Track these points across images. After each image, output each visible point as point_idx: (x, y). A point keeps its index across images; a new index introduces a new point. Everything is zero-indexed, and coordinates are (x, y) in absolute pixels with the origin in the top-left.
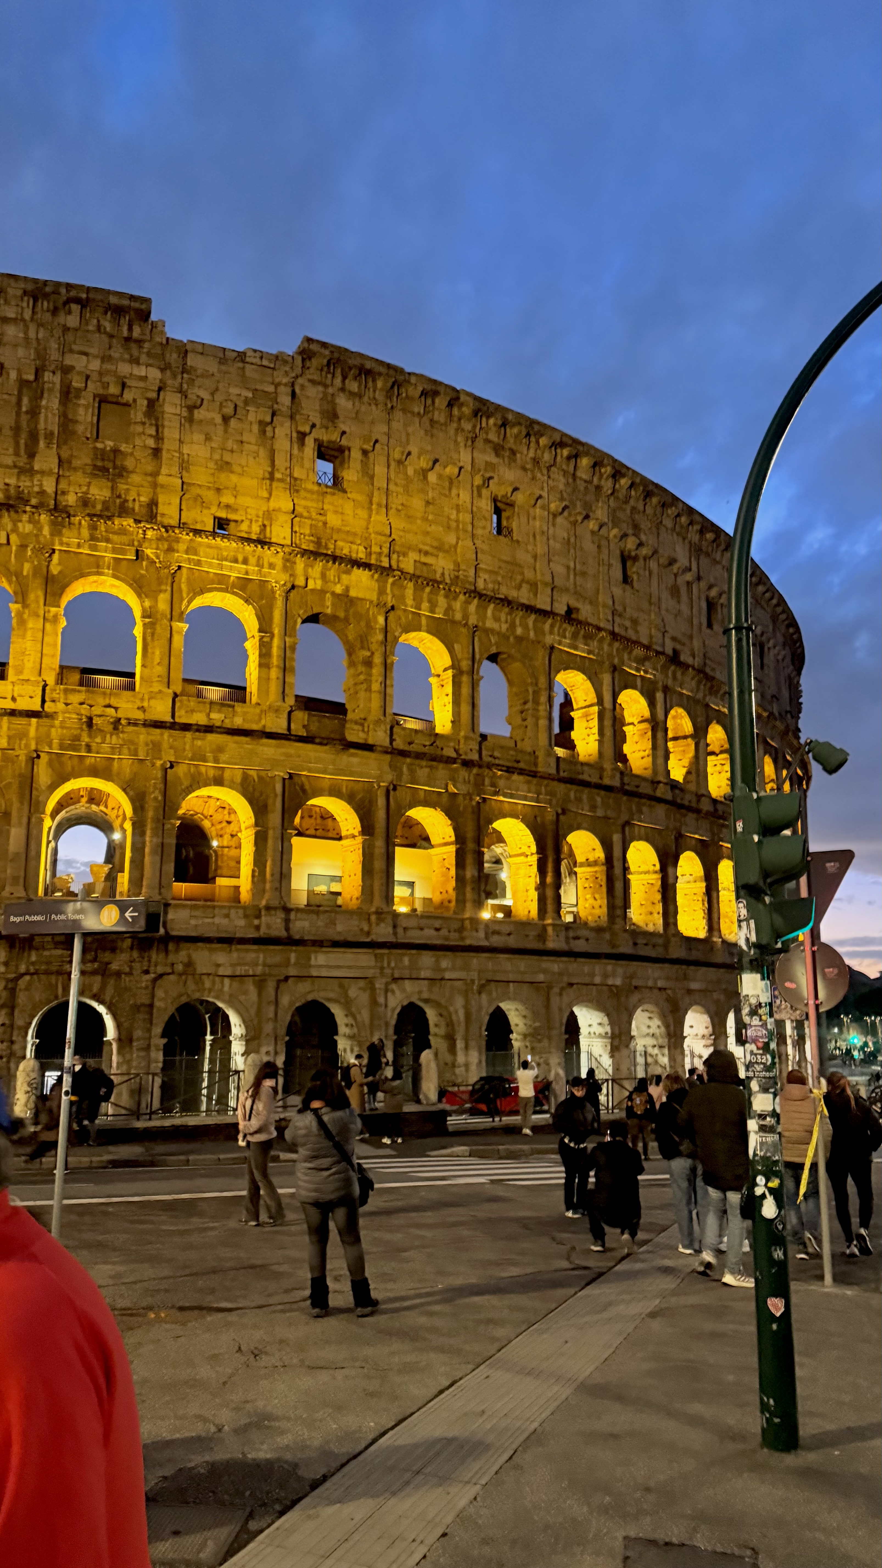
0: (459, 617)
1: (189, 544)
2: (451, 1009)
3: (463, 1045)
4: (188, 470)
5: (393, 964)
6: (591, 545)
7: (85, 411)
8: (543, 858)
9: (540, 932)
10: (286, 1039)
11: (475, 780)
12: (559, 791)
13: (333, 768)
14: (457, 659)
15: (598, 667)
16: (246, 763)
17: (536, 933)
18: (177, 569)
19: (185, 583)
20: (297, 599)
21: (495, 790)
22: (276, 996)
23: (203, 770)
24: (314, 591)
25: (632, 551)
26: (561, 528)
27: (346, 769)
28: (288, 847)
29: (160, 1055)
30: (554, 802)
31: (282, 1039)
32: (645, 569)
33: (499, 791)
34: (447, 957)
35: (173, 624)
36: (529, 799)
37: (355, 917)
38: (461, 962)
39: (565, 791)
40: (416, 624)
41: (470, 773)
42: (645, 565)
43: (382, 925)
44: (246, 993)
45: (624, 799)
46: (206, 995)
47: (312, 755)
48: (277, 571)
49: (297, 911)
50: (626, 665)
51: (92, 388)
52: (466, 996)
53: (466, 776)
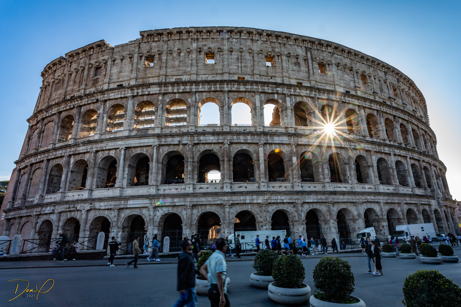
0: (188, 90)
1: (108, 94)
4: (112, 76)
5: (156, 202)
6: (249, 57)
7: (92, 72)
8: (223, 161)
9: (222, 186)
10: (122, 227)
11: (191, 138)
12: (228, 137)
13: (138, 143)
14: (189, 103)
15: (253, 94)
16: (113, 147)
17: (220, 187)
18: (105, 101)
19: (108, 104)
20: (136, 99)
21: (199, 140)
22: (118, 214)
23: (105, 152)
24: (140, 95)
25: (271, 55)
26: (235, 55)
27: (142, 143)
28: (126, 169)
29: (88, 233)
30: (226, 141)
31: (120, 228)
32: (279, 60)
33: (201, 140)
34: (176, 198)
35: (104, 115)
36: (214, 141)
37: (146, 188)
38: (183, 199)
39: (232, 136)
40: (174, 96)
41: (188, 137)
42: (278, 58)
43: (152, 189)
44: (111, 214)
45: (262, 135)
46: (101, 215)
47: (132, 141)
48: (129, 93)
49: (128, 188)
50: (266, 91)
51: (94, 66)
52: (187, 211)
53: (187, 138)
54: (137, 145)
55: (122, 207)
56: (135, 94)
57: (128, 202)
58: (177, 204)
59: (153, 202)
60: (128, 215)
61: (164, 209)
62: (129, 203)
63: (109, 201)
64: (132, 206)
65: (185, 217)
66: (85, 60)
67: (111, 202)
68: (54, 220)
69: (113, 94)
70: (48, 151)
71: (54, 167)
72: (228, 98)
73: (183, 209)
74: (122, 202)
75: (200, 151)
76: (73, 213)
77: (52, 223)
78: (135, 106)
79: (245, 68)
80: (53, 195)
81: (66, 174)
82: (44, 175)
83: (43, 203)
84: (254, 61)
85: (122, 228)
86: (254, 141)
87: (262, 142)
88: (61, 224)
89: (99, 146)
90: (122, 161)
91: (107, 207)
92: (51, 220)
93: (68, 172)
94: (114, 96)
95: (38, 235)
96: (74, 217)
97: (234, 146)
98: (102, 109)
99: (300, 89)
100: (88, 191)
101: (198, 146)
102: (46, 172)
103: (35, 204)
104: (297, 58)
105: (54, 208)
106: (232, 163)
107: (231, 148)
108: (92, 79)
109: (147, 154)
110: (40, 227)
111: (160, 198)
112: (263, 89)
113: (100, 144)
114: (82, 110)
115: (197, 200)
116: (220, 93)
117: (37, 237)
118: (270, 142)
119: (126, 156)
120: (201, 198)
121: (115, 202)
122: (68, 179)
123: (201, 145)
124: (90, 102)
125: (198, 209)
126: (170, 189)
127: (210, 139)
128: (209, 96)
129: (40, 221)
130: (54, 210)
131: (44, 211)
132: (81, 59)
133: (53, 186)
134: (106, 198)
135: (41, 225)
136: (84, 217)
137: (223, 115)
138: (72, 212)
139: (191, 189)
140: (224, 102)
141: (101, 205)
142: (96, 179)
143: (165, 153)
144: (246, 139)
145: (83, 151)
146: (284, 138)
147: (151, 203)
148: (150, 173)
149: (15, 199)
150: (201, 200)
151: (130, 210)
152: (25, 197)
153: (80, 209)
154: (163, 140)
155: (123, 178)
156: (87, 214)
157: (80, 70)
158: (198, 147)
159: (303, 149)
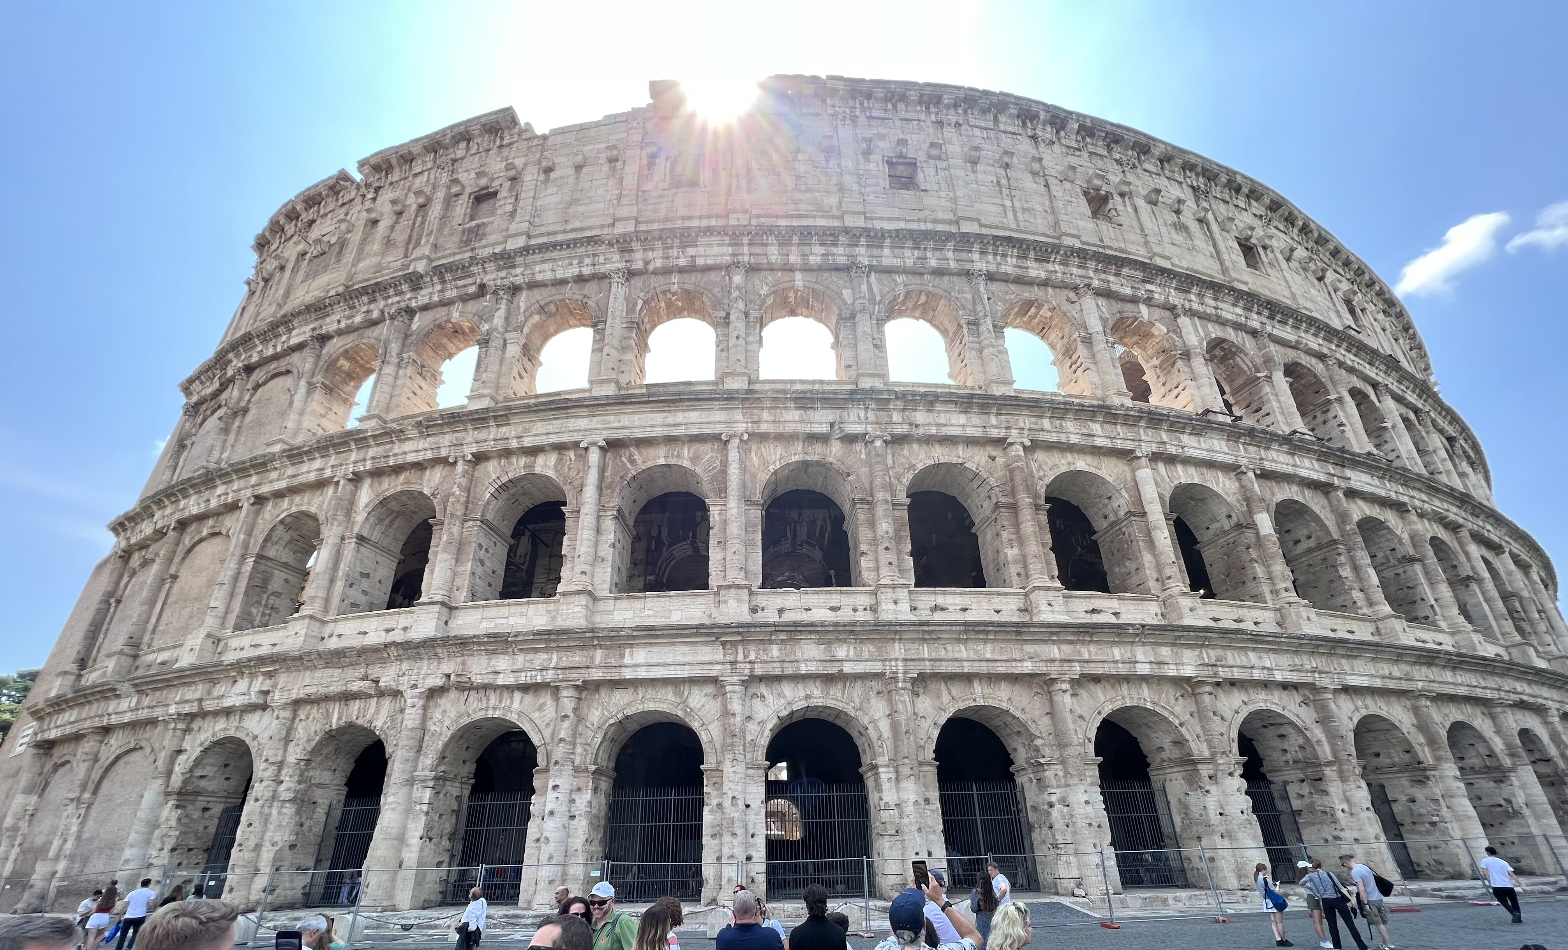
0: (842, 260)
1: (526, 265)
2: (866, 721)
3: (893, 776)
4: (539, 215)
5: (752, 657)
6: (1035, 186)
7: (461, 208)
8: (1013, 508)
9: (1021, 605)
10: (593, 768)
11: (876, 416)
12: (1021, 420)
13: (664, 425)
14: (846, 304)
15: (1072, 296)
16: (554, 439)
17: (1015, 608)
18: (515, 290)
19: (523, 300)
20: (640, 285)
21: (911, 424)
22: (575, 710)
23: (514, 459)
24: (655, 273)
25: (1097, 189)
26: (987, 174)
27: (680, 424)
28: (610, 525)
29: (427, 794)
30: (1014, 432)
31: (586, 770)
32: (1125, 206)
33: (917, 426)
34: (845, 641)
35: (507, 336)
36: (970, 432)
37: (700, 599)
38: (871, 648)
39: (1033, 420)
40: (786, 278)
41: (866, 409)
42: (1124, 202)
43: (732, 603)
44: (541, 708)
45: (1142, 424)
46: (490, 714)
47: (636, 417)
48: (613, 262)
49: (616, 598)
50: (1115, 287)
51: (468, 190)
52: (890, 701)
53: (862, 414)
54: (659, 432)
55: (597, 675)
56: (638, 265)
57: (622, 656)
58: (848, 668)
59: (740, 657)
60: (620, 716)
61: (787, 689)
62: (627, 660)
63: (536, 650)
64: (643, 673)
65: (884, 726)
66: (432, 176)
67: (545, 656)
68: (264, 738)
69: (547, 266)
70: (264, 464)
71: (281, 527)
72: (989, 299)
73: (872, 694)
74: (599, 656)
75: (912, 467)
76: (355, 706)
77: (253, 752)
78: (635, 304)
79: (1027, 215)
80: (269, 634)
81: (335, 545)
82: (233, 555)
83: (219, 664)
84: (1052, 198)
85: (594, 773)
86: (1119, 444)
87: (1146, 448)
88: (295, 753)
89: (492, 437)
90: (590, 493)
91: (523, 679)
92: (248, 741)
93: (343, 539)
94: (553, 270)
95: (178, 807)
96: (360, 722)
97: (1040, 455)
98: (501, 313)
99: (1216, 299)
100: (437, 608)
101: (902, 450)
102: (246, 546)
103: (182, 670)
104: (1178, 212)
105: (268, 682)
106: (1044, 518)
107: (1034, 466)
108: (460, 228)
109: (699, 470)
110: (191, 770)
111: (771, 642)
112: (1103, 281)
113: (493, 430)
114: (414, 327)
115: (934, 655)
116: (955, 279)
117: (169, 814)
118: (1172, 450)
119: (607, 474)
120: (949, 647)
121: (563, 654)
122: (342, 566)
123: (915, 446)
124: (451, 294)
125: (939, 697)
126: (808, 610)
127: (953, 422)
128: (919, 287)
129: (193, 746)
130: (267, 693)
131: (219, 698)
132: (416, 175)
133: (266, 605)
134: (526, 634)
135: (198, 762)
136: (411, 719)
137: (980, 351)
138: (351, 703)
139: (905, 606)
140: (979, 308)
141: (497, 669)
142: (470, 564)
143: (772, 468)
144: (1086, 431)
145: (420, 457)
146: (1215, 441)
147: (733, 663)
148: (712, 542)
149: (90, 663)
150: (951, 655)
151: (631, 690)
152: (135, 645)
153: (394, 685)
154: (766, 415)
155: (597, 559)
156: (425, 708)
157: (414, 207)
158: (906, 452)
159: (1276, 490)
